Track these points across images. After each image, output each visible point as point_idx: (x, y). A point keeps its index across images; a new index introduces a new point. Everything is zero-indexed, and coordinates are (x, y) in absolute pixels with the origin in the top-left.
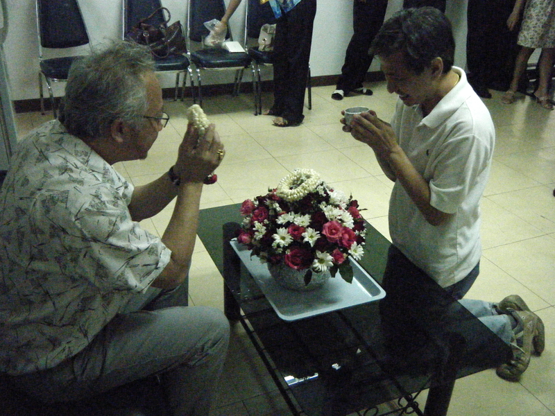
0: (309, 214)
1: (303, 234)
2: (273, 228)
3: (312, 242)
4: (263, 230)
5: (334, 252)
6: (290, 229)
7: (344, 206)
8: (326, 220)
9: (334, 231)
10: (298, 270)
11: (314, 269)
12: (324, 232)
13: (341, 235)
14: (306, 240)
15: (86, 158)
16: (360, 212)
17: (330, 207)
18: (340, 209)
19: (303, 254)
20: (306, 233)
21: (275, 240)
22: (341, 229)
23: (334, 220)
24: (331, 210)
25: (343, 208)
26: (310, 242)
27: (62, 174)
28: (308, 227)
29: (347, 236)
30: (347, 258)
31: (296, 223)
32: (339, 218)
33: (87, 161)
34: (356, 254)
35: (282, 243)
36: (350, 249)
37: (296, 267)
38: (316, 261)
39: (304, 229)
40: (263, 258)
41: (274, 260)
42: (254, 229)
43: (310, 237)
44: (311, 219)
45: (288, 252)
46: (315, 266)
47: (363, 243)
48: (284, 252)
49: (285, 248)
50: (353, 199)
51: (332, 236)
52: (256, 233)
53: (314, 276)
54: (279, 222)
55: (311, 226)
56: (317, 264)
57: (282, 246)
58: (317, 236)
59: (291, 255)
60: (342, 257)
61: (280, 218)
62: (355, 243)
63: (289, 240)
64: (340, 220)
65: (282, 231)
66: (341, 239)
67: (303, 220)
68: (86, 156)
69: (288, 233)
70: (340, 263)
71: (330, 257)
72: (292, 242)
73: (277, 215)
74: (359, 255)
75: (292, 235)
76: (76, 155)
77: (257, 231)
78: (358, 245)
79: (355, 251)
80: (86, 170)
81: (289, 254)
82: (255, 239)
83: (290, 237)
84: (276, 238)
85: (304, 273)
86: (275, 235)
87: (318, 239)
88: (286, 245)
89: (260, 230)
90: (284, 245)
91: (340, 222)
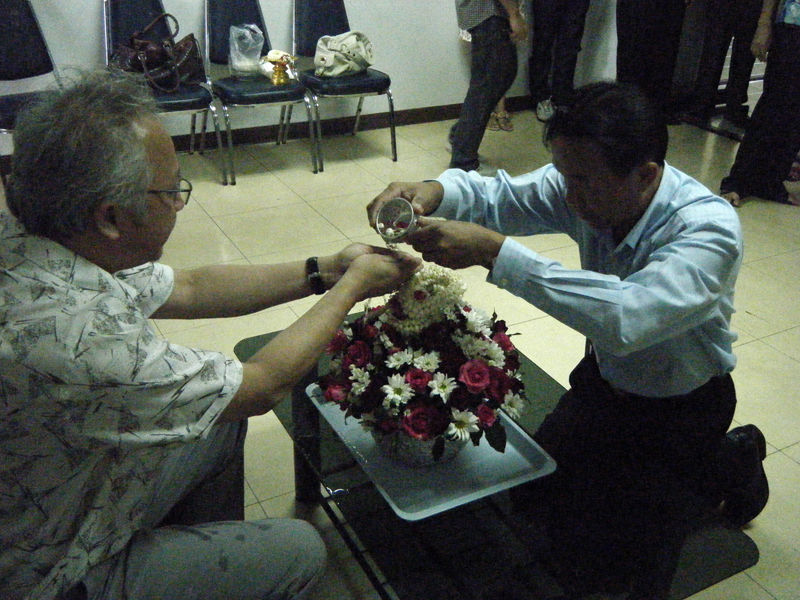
1: (430, 383)
2: (381, 375)
3: (444, 395)
4: (365, 379)
5: (479, 408)
6: (409, 376)
7: (487, 332)
8: (464, 359)
10: (425, 440)
12: (462, 379)
14: (435, 392)
15: (69, 271)
16: (511, 340)
17: (468, 337)
18: (484, 338)
19: (431, 413)
20: (434, 381)
21: (386, 395)
23: (477, 357)
24: (469, 342)
25: (487, 336)
26: (442, 395)
28: (436, 372)
30: (499, 418)
31: (418, 367)
32: (484, 354)
33: (72, 276)
35: (398, 398)
36: (503, 402)
37: (420, 436)
38: (452, 425)
39: (431, 376)
40: (366, 424)
42: (350, 378)
43: (442, 387)
44: (440, 358)
45: (408, 414)
47: (521, 390)
48: (401, 413)
49: (402, 407)
50: (498, 319)
52: (354, 384)
53: (447, 444)
54: (391, 366)
55: (442, 369)
56: (453, 430)
57: (398, 405)
59: (413, 417)
60: (491, 414)
61: (391, 358)
62: (510, 391)
63: (408, 393)
64: (486, 357)
65: (397, 380)
67: (427, 361)
68: (68, 267)
70: (490, 425)
71: (474, 418)
72: (412, 397)
73: (387, 353)
74: (518, 411)
75: (414, 387)
76: (52, 268)
77: (356, 381)
78: (515, 394)
79: (511, 404)
80: (73, 289)
81: (409, 415)
82: (353, 394)
83: (410, 389)
84: (387, 391)
85: (432, 443)
86: (385, 386)
87: (454, 390)
88: (405, 403)
89: (360, 379)
90: (401, 404)
91: (484, 360)
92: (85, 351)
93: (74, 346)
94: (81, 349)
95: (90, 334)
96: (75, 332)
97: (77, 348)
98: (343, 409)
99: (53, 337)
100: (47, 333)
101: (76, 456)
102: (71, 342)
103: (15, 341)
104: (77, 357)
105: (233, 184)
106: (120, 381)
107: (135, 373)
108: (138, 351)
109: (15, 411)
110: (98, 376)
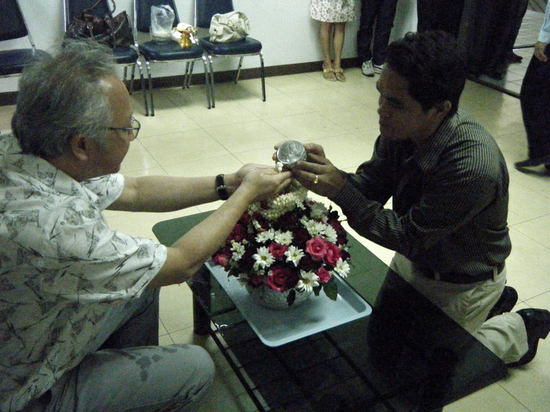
0: (290, 231)
1: (286, 253)
2: (253, 248)
3: (295, 261)
4: (242, 250)
5: (319, 270)
6: (271, 248)
7: (326, 219)
8: (309, 237)
9: (318, 248)
10: (282, 291)
11: (299, 290)
12: (308, 250)
13: (325, 252)
14: (289, 259)
15: (52, 180)
16: (341, 224)
17: (312, 221)
18: (323, 223)
19: (287, 274)
20: (289, 252)
21: (256, 261)
22: (325, 245)
23: (318, 236)
24: (313, 225)
25: (325, 221)
27: (28, 197)
28: (290, 245)
29: (331, 252)
30: (333, 277)
31: (278, 242)
32: (323, 233)
33: (53, 183)
34: (342, 271)
35: (264, 263)
36: (336, 266)
37: (279, 289)
38: (301, 281)
39: (286, 248)
40: (242, 280)
41: (256, 283)
42: (231, 249)
43: (294, 256)
44: (293, 236)
45: (270, 273)
46: (300, 287)
47: (348, 259)
48: (266, 274)
49: (267, 269)
50: (333, 210)
51: (317, 254)
52: (234, 253)
53: (298, 295)
54: (259, 241)
55: (294, 243)
57: (264, 267)
58: (300, 255)
59: (274, 276)
60: (328, 275)
61: (259, 236)
62: (340, 259)
63: (271, 260)
64: (324, 235)
65: (263, 251)
66: (326, 256)
67: (284, 238)
68: (51, 177)
69: (270, 252)
70: (326, 281)
71: (315, 277)
72: (274, 262)
73: (256, 232)
74: (346, 272)
75: (275, 255)
76: (39, 177)
77: (235, 251)
78: (343, 261)
79: (341, 268)
80: (53, 193)
81: (271, 275)
82: (233, 260)
83: (272, 257)
84: (256, 258)
85: (287, 293)
86: (255, 255)
87: (302, 258)
88: (269, 266)
89: (238, 250)
90: (266, 267)
91: (323, 237)
92: (57, 235)
93: (50, 231)
94: (54, 233)
95: (62, 223)
96: (51, 221)
97: (52, 232)
98: (226, 270)
99: (36, 224)
100: (32, 221)
102: (48, 228)
103: (10, 224)
104: (52, 238)
105: (153, 115)
106: (80, 257)
107: (90, 252)
108: (93, 237)
109: (7, 273)
110: (65, 253)
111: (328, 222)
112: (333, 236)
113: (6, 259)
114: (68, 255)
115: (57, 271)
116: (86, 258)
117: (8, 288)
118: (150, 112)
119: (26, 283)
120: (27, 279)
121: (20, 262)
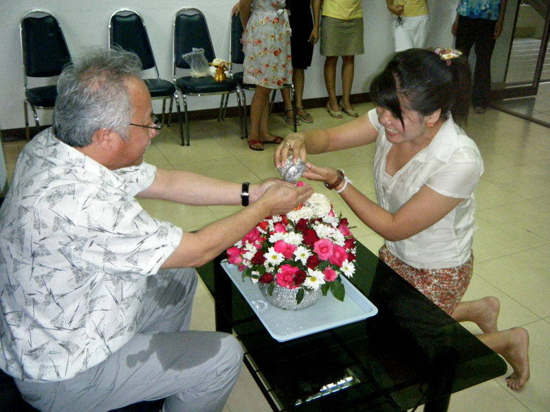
0: (301, 233)
1: (295, 253)
2: (265, 247)
3: (303, 260)
4: (254, 250)
5: (326, 269)
8: (318, 239)
9: (325, 249)
10: (290, 288)
11: (306, 288)
12: (315, 251)
13: (332, 253)
14: (298, 258)
15: (81, 165)
16: (350, 230)
17: (321, 225)
20: (298, 252)
21: (266, 259)
22: (332, 247)
23: (325, 238)
24: (322, 228)
28: (299, 245)
29: (338, 255)
30: (339, 279)
31: (287, 242)
35: (274, 262)
36: (342, 266)
37: (288, 286)
38: (308, 279)
39: (295, 248)
41: (266, 279)
42: (245, 249)
43: (302, 255)
44: (303, 238)
45: (280, 271)
47: (354, 261)
48: (276, 271)
49: (277, 267)
50: (342, 217)
51: (324, 255)
52: (247, 253)
53: (305, 293)
54: (271, 241)
57: (274, 265)
58: (308, 254)
60: (334, 274)
61: (272, 237)
63: (280, 258)
67: (294, 238)
68: (81, 162)
69: (279, 252)
70: (333, 280)
71: (322, 275)
72: (283, 261)
73: (269, 234)
75: (285, 255)
79: (347, 268)
85: (295, 291)
86: (266, 254)
87: (310, 257)
88: (278, 264)
89: (250, 250)
90: (276, 265)
91: (331, 240)
92: (88, 207)
93: (83, 203)
94: (86, 205)
98: (241, 271)
99: (72, 197)
100: (69, 194)
101: (80, 274)
103: (50, 197)
104: (83, 209)
105: (188, 145)
106: (106, 228)
107: (115, 225)
108: (118, 213)
109: (44, 239)
110: (93, 223)
111: (337, 227)
112: (340, 239)
113: (45, 226)
114: (96, 226)
115: (86, 240)
116: (111, 230)
117: (45, 253)
118: (186, 143)
119: (60, 250)
120: (60, 246)
121: (55, 229)
